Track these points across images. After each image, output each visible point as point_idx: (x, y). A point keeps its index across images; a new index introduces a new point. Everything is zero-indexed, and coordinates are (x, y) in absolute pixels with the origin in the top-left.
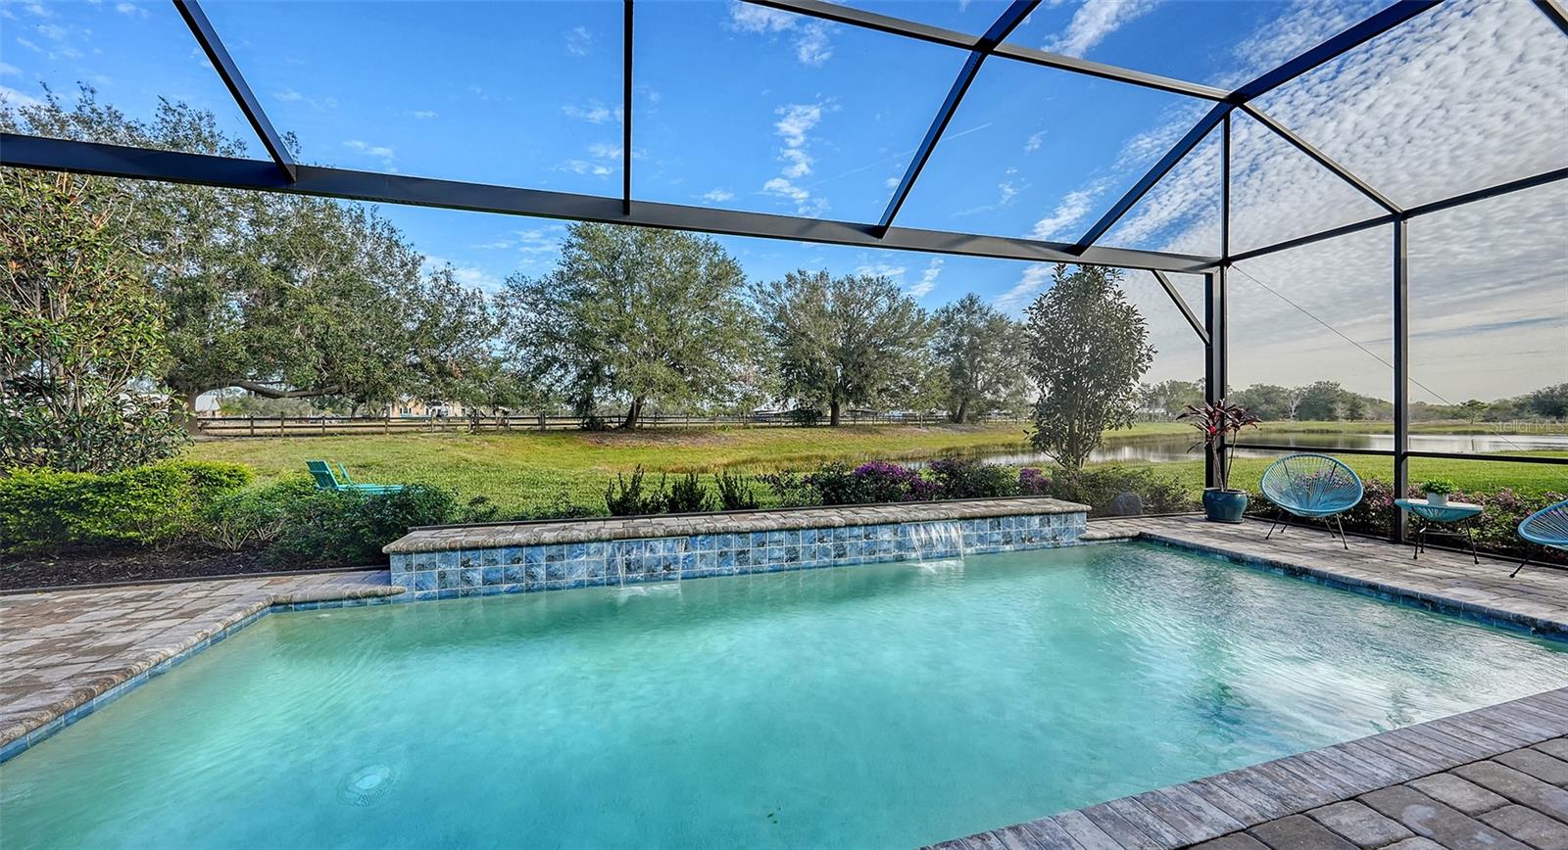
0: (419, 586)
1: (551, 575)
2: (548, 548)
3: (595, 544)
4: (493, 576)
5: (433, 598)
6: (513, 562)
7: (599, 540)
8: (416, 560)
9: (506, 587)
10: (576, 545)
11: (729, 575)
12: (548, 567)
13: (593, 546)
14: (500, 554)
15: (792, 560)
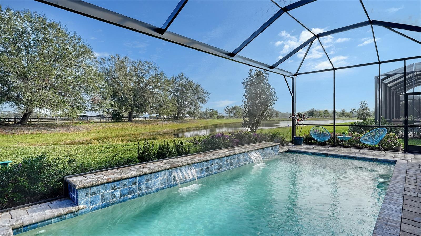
0: (92, 204)
1: (147, 187)
2: (147, 176)
3: (163, 172)
4: (125, 192)
5: (98, 209)
6: (133, 184)
7: (165, 170)
8: (91, 190)
9: (130, 196)
10: (156, 173)
11: (203, 177)
12: (146, 184)
13: (162, 172)
14: (127, 182)
15: (220, 169)
